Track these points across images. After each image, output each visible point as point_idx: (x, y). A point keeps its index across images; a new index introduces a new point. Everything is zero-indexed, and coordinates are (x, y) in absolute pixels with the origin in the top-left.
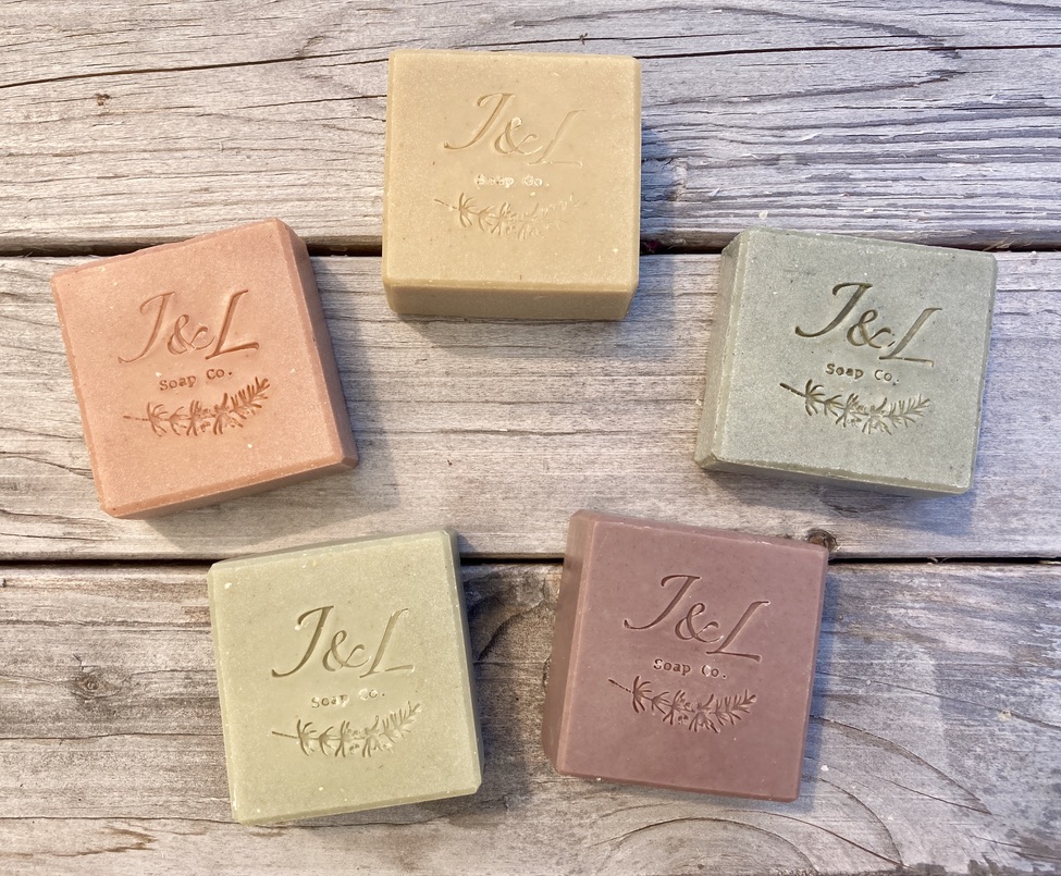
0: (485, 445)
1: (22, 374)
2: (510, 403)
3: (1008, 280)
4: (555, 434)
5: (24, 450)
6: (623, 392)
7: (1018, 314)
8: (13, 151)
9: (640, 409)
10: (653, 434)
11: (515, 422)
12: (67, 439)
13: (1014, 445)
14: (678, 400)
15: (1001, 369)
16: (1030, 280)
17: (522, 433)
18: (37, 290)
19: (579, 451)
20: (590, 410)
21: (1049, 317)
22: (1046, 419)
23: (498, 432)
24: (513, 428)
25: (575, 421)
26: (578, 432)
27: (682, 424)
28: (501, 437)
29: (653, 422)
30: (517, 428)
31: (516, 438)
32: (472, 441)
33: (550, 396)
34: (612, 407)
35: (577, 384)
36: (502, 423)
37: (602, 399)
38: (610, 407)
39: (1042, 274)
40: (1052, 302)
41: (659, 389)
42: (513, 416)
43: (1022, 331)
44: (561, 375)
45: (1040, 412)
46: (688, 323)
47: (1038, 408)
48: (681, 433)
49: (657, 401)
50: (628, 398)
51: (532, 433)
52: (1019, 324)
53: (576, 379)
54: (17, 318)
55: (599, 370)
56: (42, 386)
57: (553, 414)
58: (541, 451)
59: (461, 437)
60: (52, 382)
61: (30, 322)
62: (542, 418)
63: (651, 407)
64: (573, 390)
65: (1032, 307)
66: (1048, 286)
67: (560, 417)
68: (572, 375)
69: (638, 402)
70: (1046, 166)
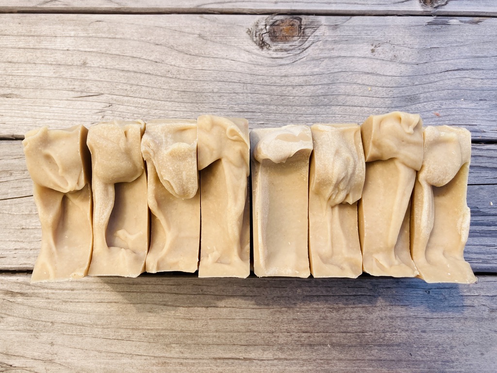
0: (233, 365)
1: (25, 330)
2: (244, 345)
3: (465, 291)
4: (265, 360)
5: (24, 366)
6: (296, 340)
7: (470, 306)
8: (24, 227)
9: (303, 349)
10: (309, 360)
11: (247, 354)
12: (44, 361)
13: (468, 366)
14: (320, 345)
15: (463, 331)
16: (475, 291)
17: (250, 359)
18: (32, 291)
19: (275, 368)
20: (281, 349)
21: (483, 308)
22: (482, 354)
23: (239, 359)
24: (246, 357)
25: (274, 354)
26: (275, 359)
27: (321, 356)
28: (240, 361)
29: (309, 354)
30: (248, 357)
31: (247, 362)
32: (227, 363)
33: (262, 342)
34: (291, 347)
35: (275, 336)
36: (241, 355)
37: (286, 344)
38: (289, 347)
39: (480, 288)
40: (485, 301)
41: (311, 339)
42: (246, 351)
43: (472, 314)
44: (268, 332)
45: (480, 351)
46: (324, 309)
47: (479, 349)
48: (321, 360)
49: (310, 345)
50: (298, 343)
51: (255, 359)
52: (470, 311)
53: (275, 334)
54: (23, 304)
55: (285, 330)
56: (33, 336)
57: (264, 350)
58: (258, 368)
59: (222, 361)
60: (38, 334)
61: (29, 306)
62: (259, 352)
63: (308, 348)
64: (273, 339)
65: (476, 303)
66: (482, 293)
67: (267, 352)
68: (273, 332)
69: (302, 345)
70: (481, 239)
